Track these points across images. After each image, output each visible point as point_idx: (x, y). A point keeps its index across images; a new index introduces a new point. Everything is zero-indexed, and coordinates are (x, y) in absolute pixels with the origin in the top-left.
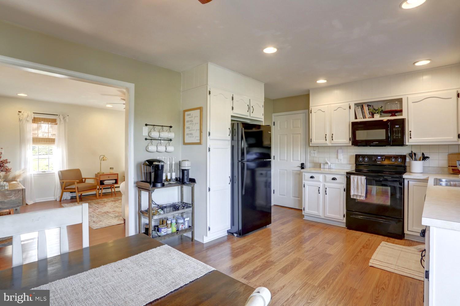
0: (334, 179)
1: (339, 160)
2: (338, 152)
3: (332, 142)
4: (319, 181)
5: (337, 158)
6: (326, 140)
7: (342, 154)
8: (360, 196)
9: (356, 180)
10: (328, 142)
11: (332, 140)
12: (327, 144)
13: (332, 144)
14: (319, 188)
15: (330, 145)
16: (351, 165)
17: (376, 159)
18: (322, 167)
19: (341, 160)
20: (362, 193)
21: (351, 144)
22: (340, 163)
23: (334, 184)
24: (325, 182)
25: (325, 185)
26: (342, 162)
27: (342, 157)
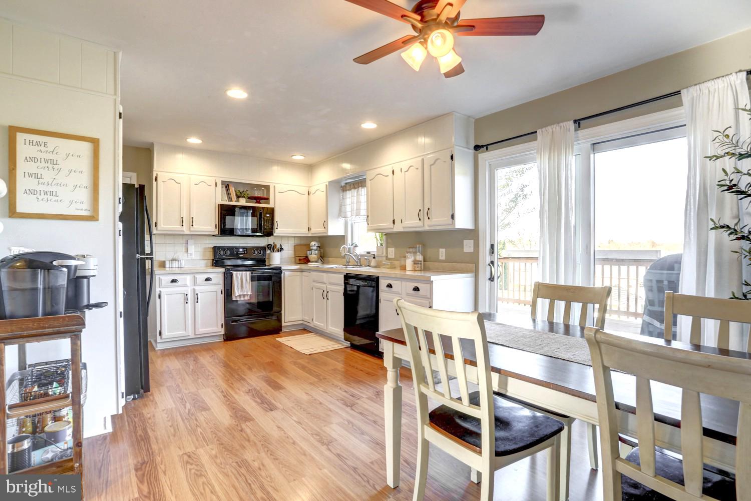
0: (208, 279)
1: (189, 255)
2: (187, 243)
3: (192, 229)
4: (186, 286)
5: (187, 251)
6: (182, 225)
7: (193, 247)
8: (244, 296)
9: (239, 277)
10: (185, 228)
11: (192, 225)
12: (183, 231)
13: (190, 231)
14: (187, 295)
15: (188, 232)
16: (206, 261)
17: (237, 253)
18: (167, 265)
19: (191, 254)
20: (247, 292)
21: (217, 233)
22: (190, 259)
23: (208, 287)
24: (195, 285)
25: (194, 289)
26: (193, 256)
27: (193, 251)
